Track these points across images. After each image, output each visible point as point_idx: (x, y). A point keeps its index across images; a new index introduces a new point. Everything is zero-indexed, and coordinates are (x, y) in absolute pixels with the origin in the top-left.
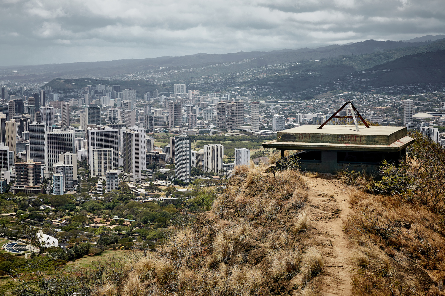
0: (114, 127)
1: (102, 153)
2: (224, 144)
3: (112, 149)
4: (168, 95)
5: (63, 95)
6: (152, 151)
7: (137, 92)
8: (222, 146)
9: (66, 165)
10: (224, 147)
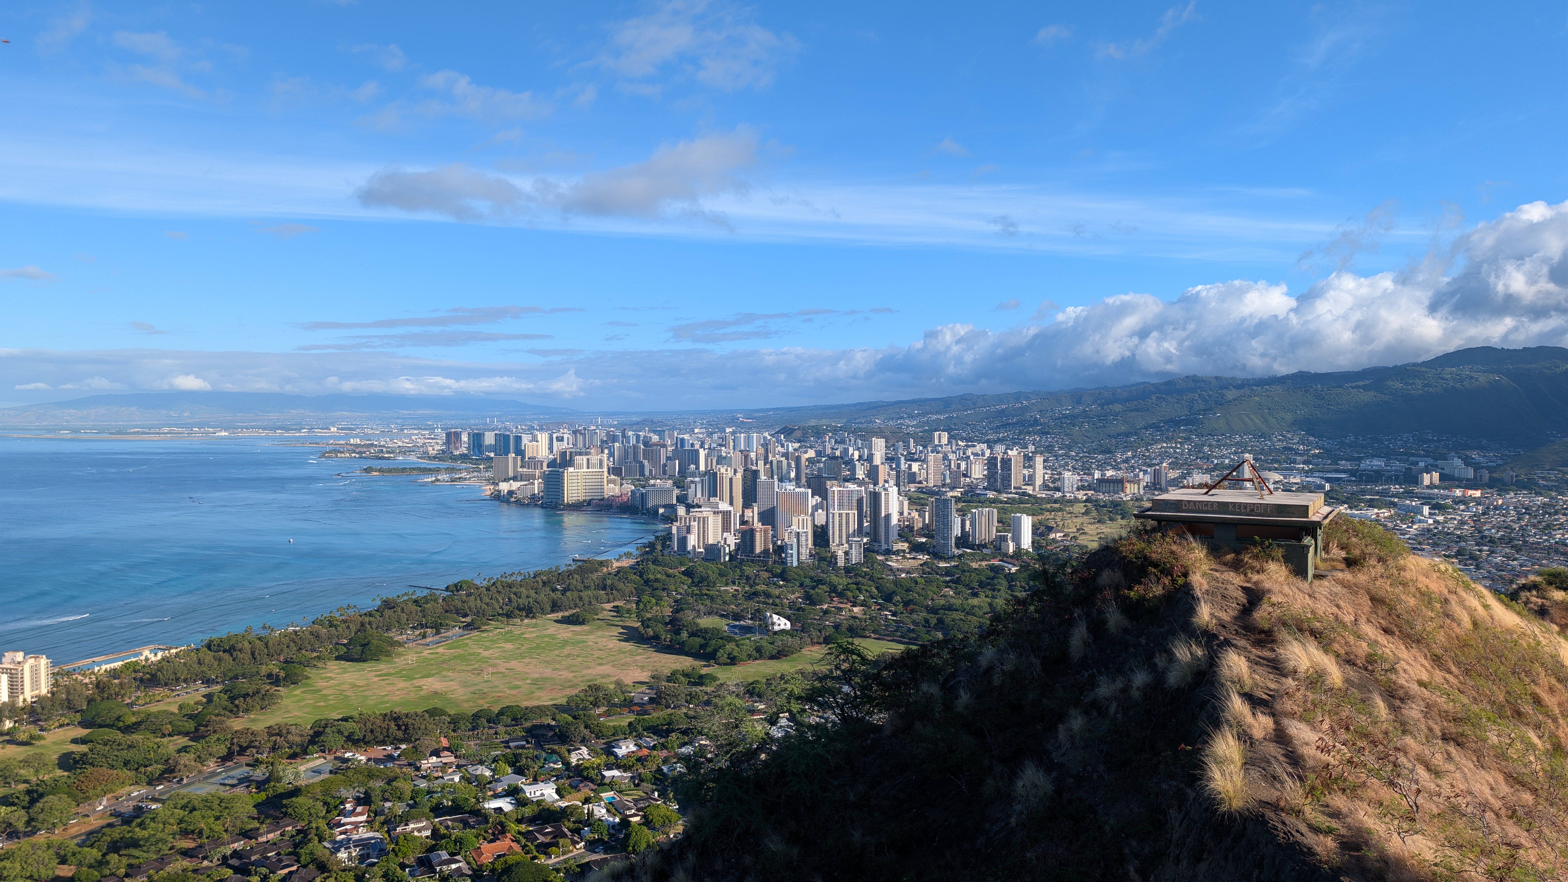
0: (860, 485)
1: (844, 516)
2: (997, 509)
3: (856, 511)
4: (925, 447)
6: (906, 514)
7: (886, 442)
8: (995, 511)
9: (801, 530)
10: (998, 512)
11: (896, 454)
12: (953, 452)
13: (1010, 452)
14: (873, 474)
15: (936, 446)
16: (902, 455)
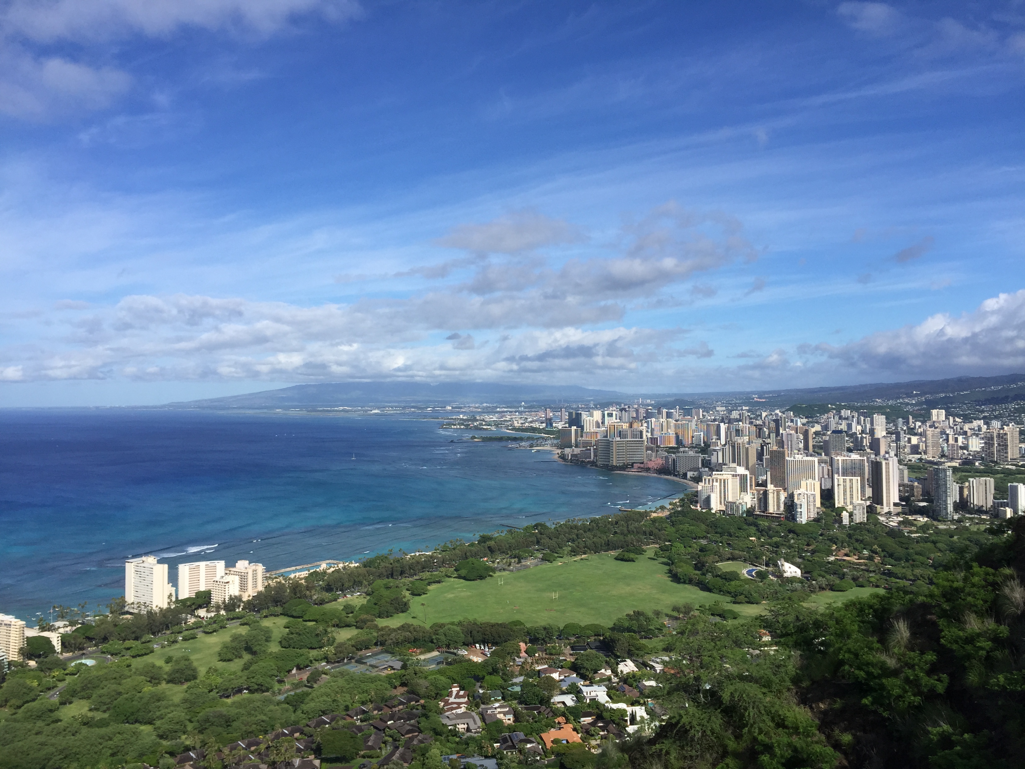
0: (862, 455)
1: (848, 481)
2: (994, 478)
3: (859, 478)
4: (924, 422)
5: (805, 421)
6: (906, 481)
7: (887, 418)
8: (992, 480)
9: (809, 493)
10: (995, 482)
11: (897, 428)
12: (950, 427)
13: (1006, 427)
14: (875, 445)
15: (934, 422)
16: (902, 429)
